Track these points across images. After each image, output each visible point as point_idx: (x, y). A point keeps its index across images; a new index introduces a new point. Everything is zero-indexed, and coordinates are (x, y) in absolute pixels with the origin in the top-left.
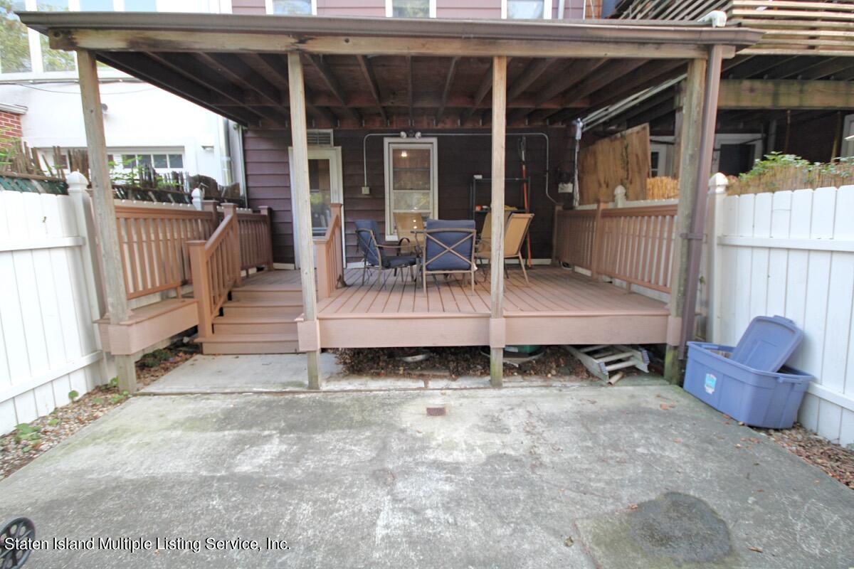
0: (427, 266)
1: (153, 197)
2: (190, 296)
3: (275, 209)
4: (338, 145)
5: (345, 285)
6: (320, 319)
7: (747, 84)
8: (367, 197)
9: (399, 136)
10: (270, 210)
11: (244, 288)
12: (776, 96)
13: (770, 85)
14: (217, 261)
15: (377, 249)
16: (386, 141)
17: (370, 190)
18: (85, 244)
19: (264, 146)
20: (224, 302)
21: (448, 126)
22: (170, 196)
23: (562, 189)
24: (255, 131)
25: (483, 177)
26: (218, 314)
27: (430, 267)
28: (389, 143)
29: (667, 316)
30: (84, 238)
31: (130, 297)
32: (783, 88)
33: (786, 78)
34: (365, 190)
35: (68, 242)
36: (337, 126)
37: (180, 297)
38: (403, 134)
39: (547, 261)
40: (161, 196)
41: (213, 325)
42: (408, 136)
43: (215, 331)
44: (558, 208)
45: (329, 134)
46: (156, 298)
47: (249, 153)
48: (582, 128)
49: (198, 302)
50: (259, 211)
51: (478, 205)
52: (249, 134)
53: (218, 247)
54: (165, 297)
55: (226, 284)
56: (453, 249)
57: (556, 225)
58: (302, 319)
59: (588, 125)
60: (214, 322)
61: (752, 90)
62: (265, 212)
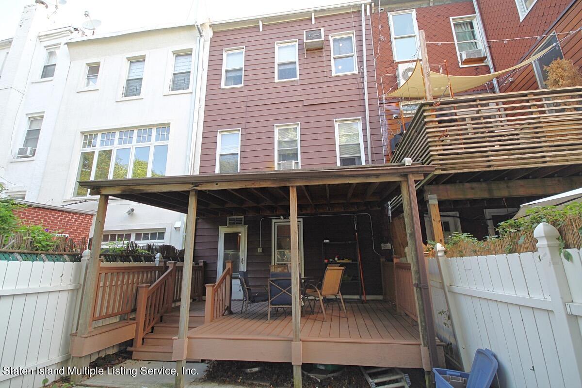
0: (271, 302)
1: (131, 259)
2: (134, 319)
3: (208, 262)
4: (246, 225)
5: (231, 313)
6: (189, 338)
7: (467, 185)
8: (260, 254)
9: (280, 218)
10: (205, 263)
11: (171, 314)
12: (490, 191)
13: (484, 185)
14: (156, 296)
15: (247, 290)
16: (273, 221)
17: (263, 250)
18: (80, 288)
19: (206, 226)
20: (156, 323)
21: (309, 212)
22: (142, 258)
23: (384, 247)
24: (203, 219)
25: (330, 241)
26: (150, 331)
27: (273, 302)
28: (275, 222)
29: (420, 345)
30: (81, 285)
31: (95, 319)
32: (494, 186)
33: (494, 180)
34: (260, 250)
35: (71, 287)
36: (246, 214)
37: (129, 319)
38: (282, 217)
39: (380, 297)
40: (137, 259)
41: (143, 339)
42: (284, 218)
43: (144, 344)
44: (382, 260)
45: (242, 219)
46: (116, 319)
47: (198, 231)
48: (391, 209)
49: (137, 323)
50: (198, 264)
51: (326, 259)
52: (200, 221)
53: (159, 287)
54: (122, 319)
55: (160, 311)
56: (287, 291)
57: (382, 271)
58: (177, 338)
59: (393, 207)
60: (145, 337)
61: (472, 189)
62: (201, 264)
